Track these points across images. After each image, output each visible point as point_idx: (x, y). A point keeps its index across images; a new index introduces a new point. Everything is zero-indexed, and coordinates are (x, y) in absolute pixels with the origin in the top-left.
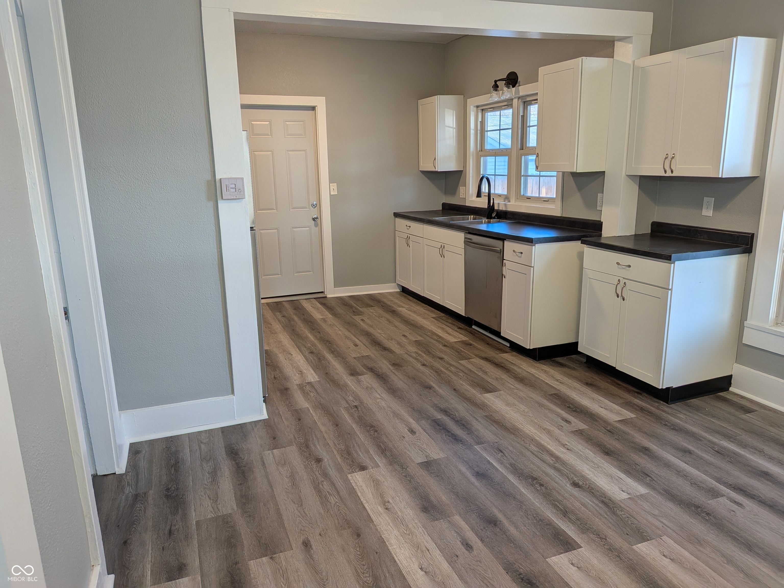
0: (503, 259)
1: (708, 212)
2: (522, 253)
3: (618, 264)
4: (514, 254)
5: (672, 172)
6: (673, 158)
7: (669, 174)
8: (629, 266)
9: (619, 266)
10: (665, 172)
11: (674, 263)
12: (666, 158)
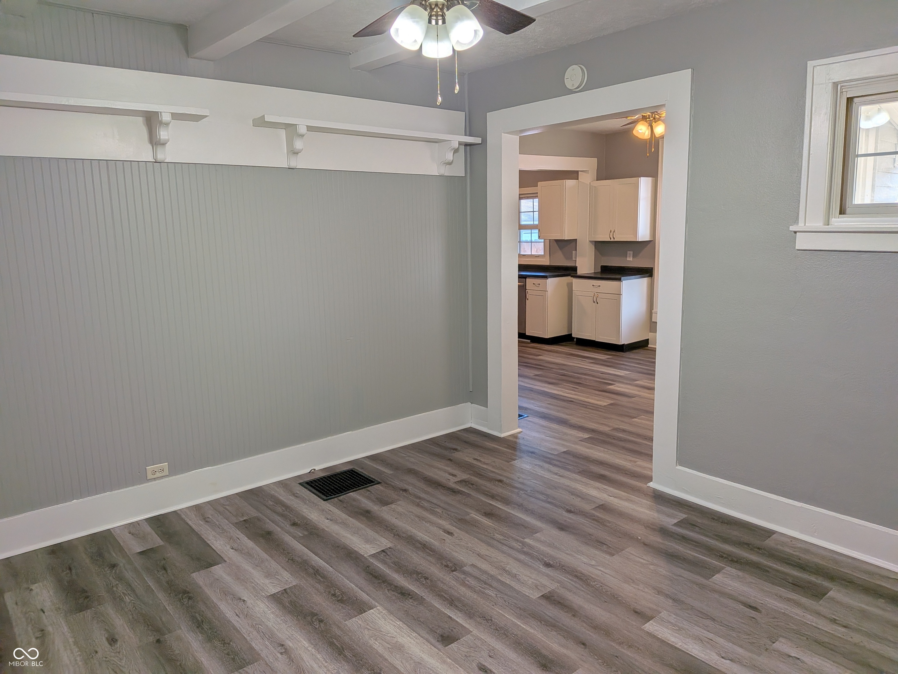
0: (526, 289)
1: (630, 259)
2: (539, 284)
3: (593, 285)
4: (534, 285)
5: (614, 239)
6: (614, 232)
7: (612, 240)
8: (600, 286)
9: (594, 287)
10: (611, 239)
11: (622, 281)
12: (611, 232)
